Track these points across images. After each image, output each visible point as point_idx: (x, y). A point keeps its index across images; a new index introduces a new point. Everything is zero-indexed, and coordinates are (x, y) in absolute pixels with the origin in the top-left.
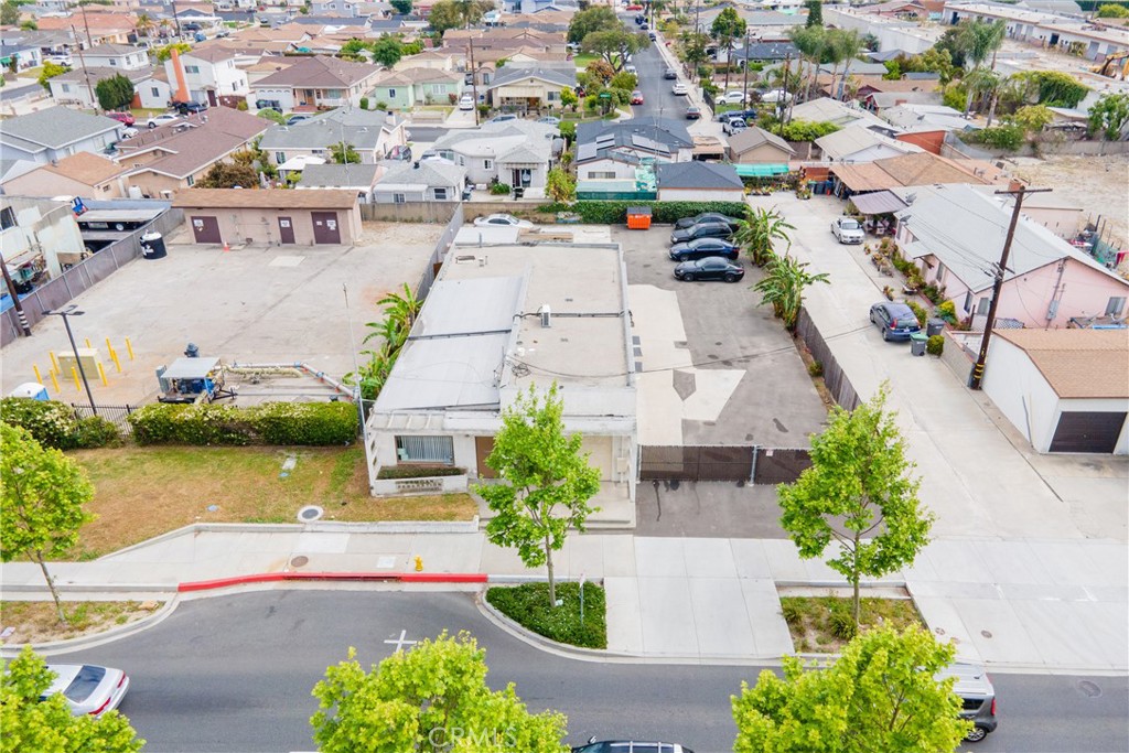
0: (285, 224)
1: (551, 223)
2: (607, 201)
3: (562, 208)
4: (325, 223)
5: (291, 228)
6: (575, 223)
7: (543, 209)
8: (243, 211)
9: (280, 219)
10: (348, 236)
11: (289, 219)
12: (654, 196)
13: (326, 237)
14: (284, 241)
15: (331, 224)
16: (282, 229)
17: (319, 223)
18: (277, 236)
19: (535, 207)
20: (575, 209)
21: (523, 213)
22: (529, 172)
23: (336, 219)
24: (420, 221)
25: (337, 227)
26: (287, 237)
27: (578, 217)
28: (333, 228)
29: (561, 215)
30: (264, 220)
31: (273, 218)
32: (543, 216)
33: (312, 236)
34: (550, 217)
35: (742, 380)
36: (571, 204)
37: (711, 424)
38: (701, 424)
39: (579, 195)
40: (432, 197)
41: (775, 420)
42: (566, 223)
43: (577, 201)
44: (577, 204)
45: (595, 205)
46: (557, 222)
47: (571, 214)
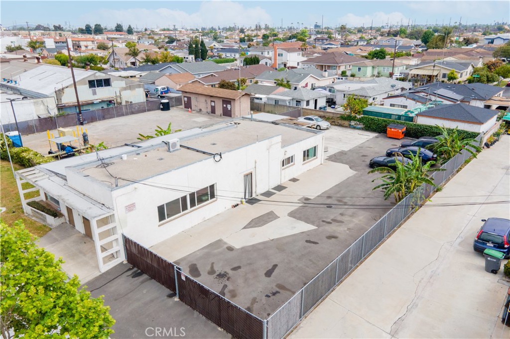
0: (213, 104)
1: (346, 127)
2: (380, 118)
3: (354, 119)
4: (227, 106)
5: (215, 106)
6: (359, 129)
7: (343, 118)
8: (200, 95)
9: (211, 101)
10: (234, 114)
11: (214, 102)
13: (227, 113)
14: (212, 113)
15: (229, 107)
16: (211, 106)
17: (225, 106)
18: (209, 110)
19: (339, 116)
20: (360, 120)
21: (332, 119)
23: (231, 104)
25: (231, 109)
26: (213, 111)
27: (361, 126)
28: (229, 109)
29: (353, 123)
30: (206, 101)
31: (209, 100)
32: (343, 122)
33: (221, 112)
34: (346, 123)
35: (303, 233)
36: (358, 117)
38: (225, 246)
39: (365, 112)
40: (294, 104)
41: (275, 266)
42: (354, 128)
43: (363, 116)
44: (362, 117)
45: (372, 119)
46: (350, 127)
47: (358, 123)
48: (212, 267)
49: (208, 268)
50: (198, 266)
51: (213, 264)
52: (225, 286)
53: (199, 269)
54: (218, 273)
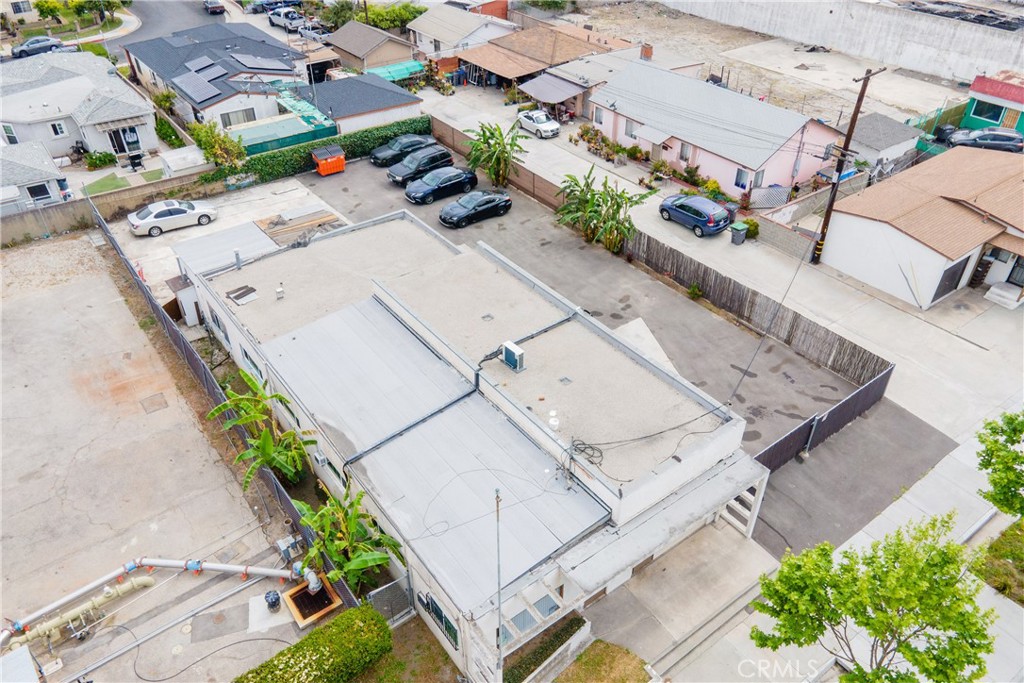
1: (221, 193)
2: (283, 149)
3: (233, 171)
6: (250, 185)
7: (206, 179)
12: (334, 130)
19: (196, 178)
20: (247, 169)
22: (132, 130)
24: (28, 240)
27: (252, 178)
29: (232, 180)
32: (208, 188)
34: (218, 186)
35: (652, 332)
36: (241, 163)
39: (249, 150)
41: (733, 366)
42: (239, 188)
43: (248, 158)
44: (249, 162)
45: (273, 157)
46: (228, 190)
47: (244, 175)
52: (777, 411)
54: (752, 416)
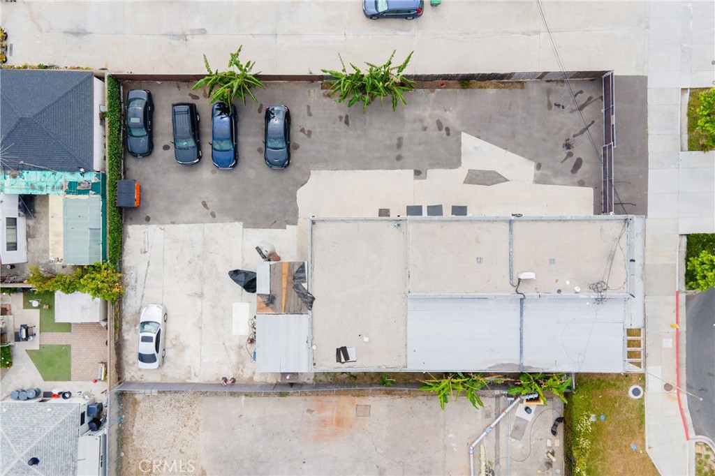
24: (121, 431)
37: (539, 167)
38: (538, 172)
46: (121, 279)
48: (565, 159)
49: (568, 160)
50: (571, 168)
51: (562, 162)
52: (574, 136)
53: (573, 164)
54: (568, 151)
